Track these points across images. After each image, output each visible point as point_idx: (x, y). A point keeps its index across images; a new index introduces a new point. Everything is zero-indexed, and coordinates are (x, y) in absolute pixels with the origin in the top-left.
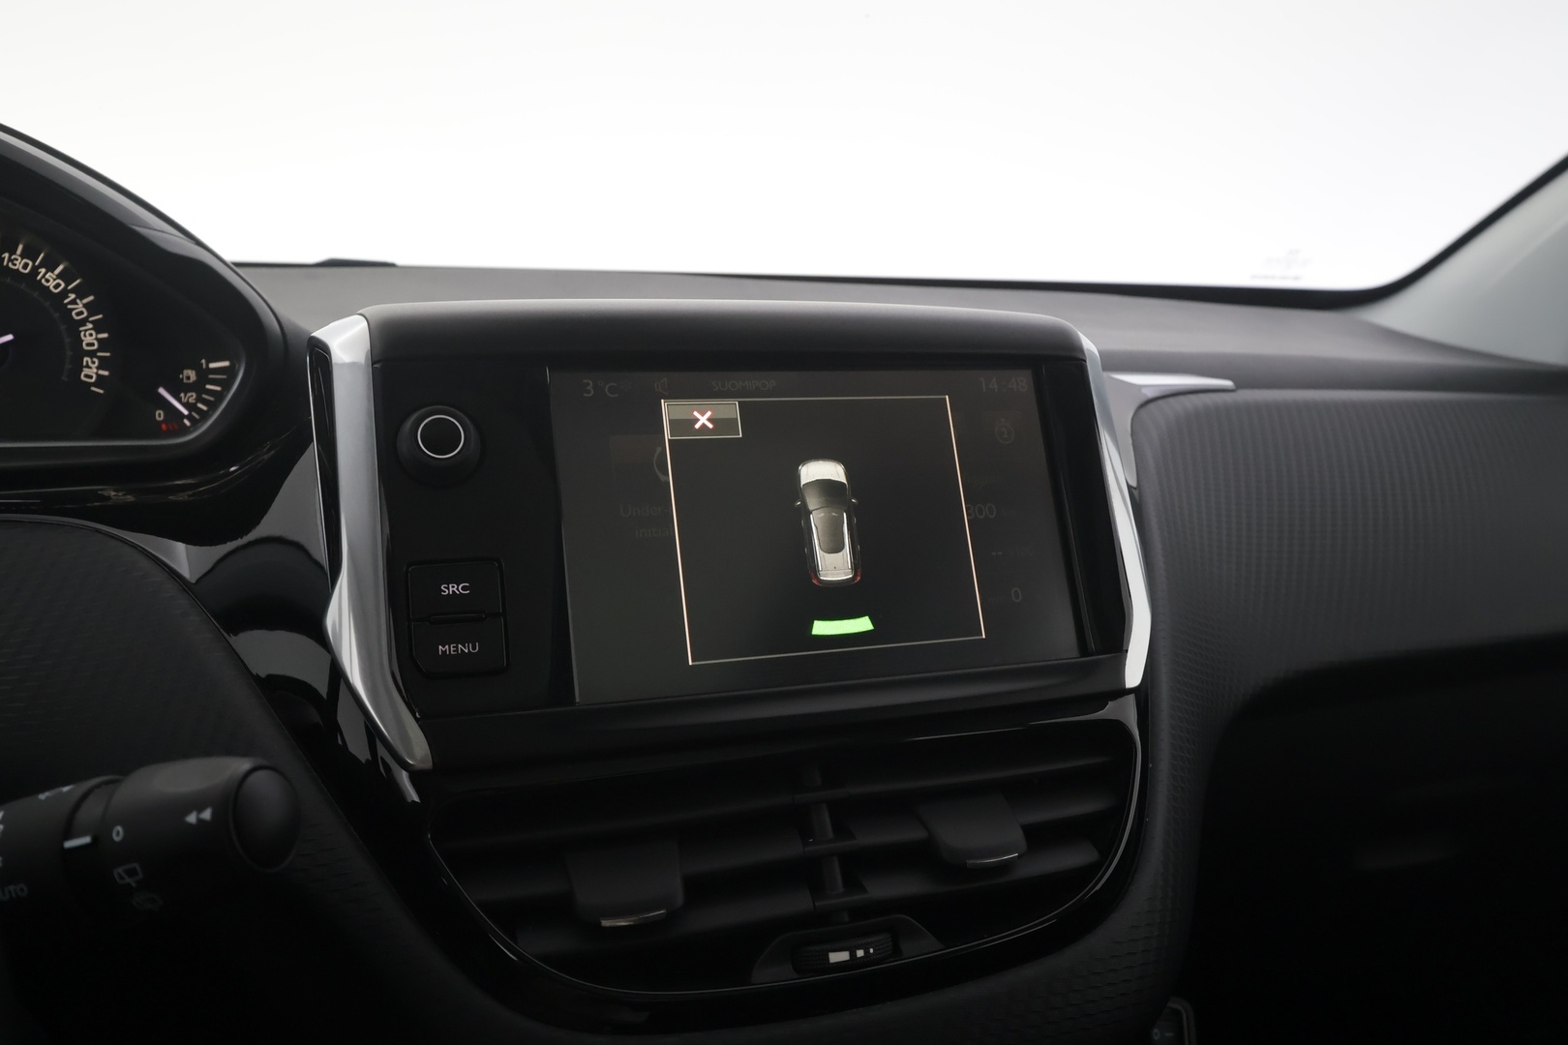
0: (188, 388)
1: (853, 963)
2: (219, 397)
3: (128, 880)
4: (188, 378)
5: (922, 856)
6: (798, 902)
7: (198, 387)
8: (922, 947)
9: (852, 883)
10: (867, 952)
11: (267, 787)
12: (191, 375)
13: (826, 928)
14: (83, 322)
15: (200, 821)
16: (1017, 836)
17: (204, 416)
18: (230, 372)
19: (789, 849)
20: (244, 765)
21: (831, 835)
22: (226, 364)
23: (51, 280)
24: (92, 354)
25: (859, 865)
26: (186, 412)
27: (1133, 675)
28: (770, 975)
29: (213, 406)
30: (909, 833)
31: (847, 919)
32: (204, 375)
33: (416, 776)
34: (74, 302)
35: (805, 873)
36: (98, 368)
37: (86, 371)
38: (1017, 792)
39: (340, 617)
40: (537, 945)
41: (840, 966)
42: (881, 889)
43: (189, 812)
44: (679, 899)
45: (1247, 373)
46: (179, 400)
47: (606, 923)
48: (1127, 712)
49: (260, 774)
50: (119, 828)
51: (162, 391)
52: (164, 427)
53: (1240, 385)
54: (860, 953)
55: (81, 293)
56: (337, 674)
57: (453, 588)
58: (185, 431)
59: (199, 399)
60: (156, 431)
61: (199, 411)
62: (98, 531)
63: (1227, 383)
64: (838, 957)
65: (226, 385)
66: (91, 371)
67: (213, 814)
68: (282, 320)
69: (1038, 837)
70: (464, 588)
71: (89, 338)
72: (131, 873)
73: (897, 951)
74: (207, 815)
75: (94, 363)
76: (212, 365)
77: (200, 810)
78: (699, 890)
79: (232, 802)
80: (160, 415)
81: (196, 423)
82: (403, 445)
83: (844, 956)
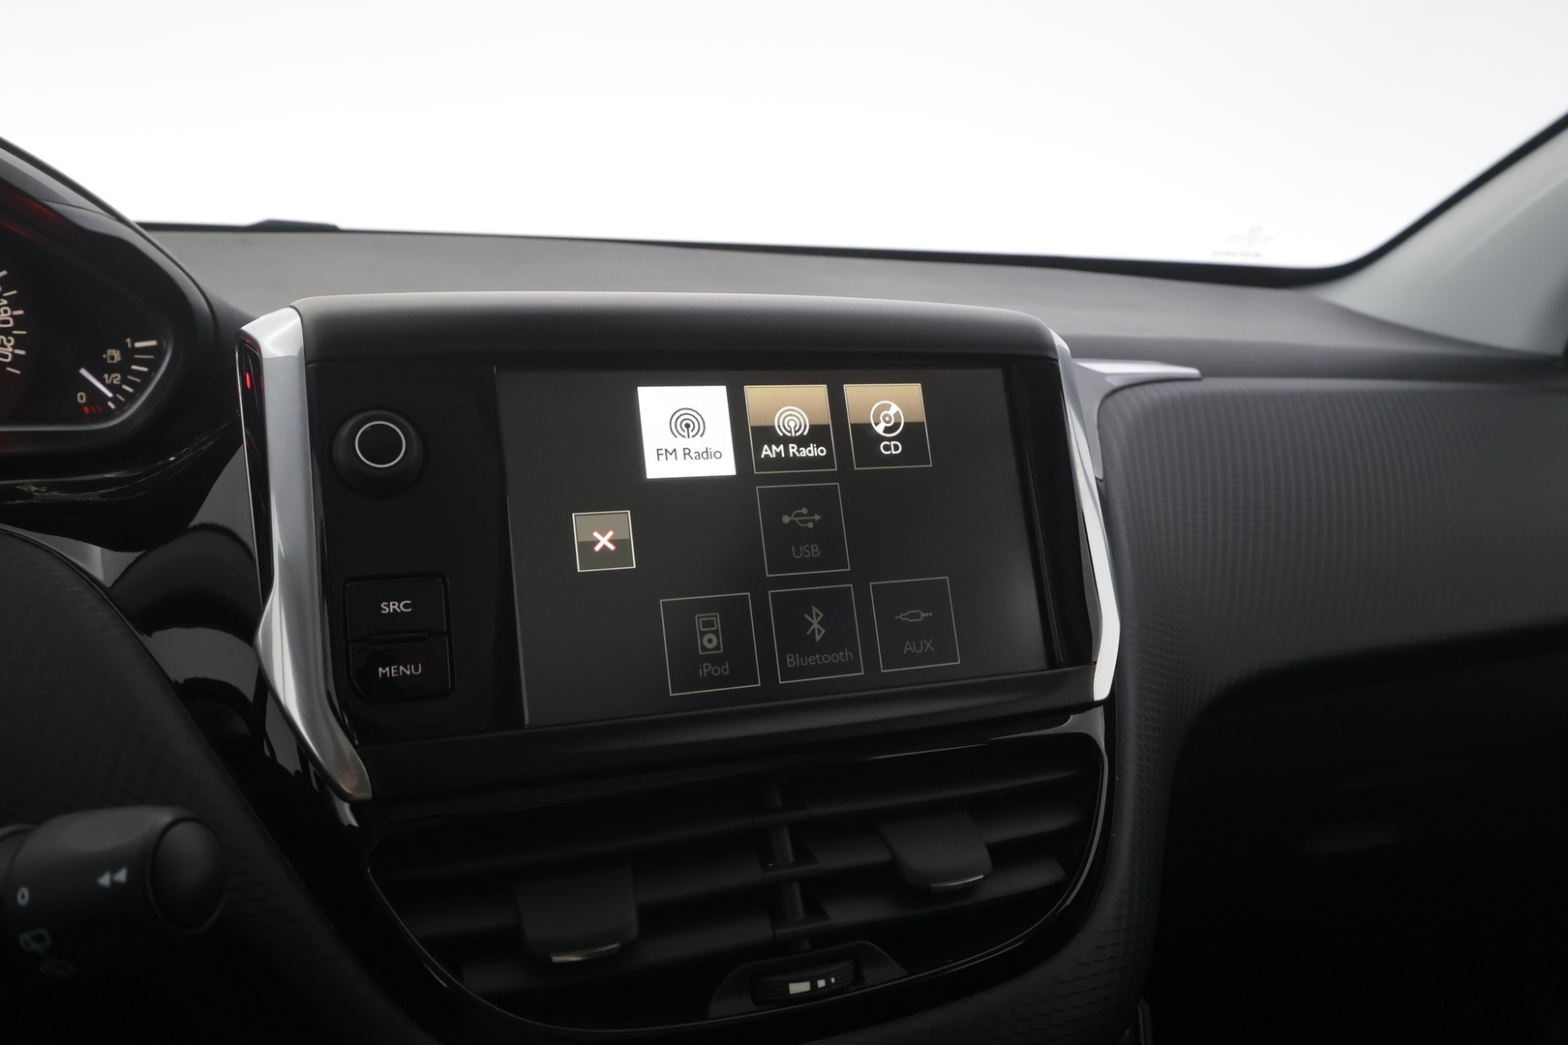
0: (112, 369)
1: (814, 993)
2: (146, 378)
3: (35, 946)
4: (112, 358)
5: (886, 879)
6: (756, 930)
7: (123, 368)
8: (887, 974)
9: (814, 909)
10: (828, 982)
11: (190, 844)
12: (115, 355)
13: (786, 957)
15: (114, 883)
16: (983, 856)
17: (131, 398)
18: (158, 352)
19: (747, 874)
20: (163, 817)
21: (791, 858)
22: (153, 343)
24: (7, 332)
25: (820, 889)
26: (110, 395)
27: (1102, 688)
28: (726, 1008)
29: (139, 389)
30: (869, 855)
31: (807, 946)
32: (129, 356)
35: (765, 899)
36: (13, 347)
38: (983, 809)
40: (482, 981)
41: (801, 997)
42: (842, 914)
43: (101, 873)
44: (634, 932)
45: (1214, 362)
46: (103, 382)
47: (557, 959)
48: (1096, 726)
49: (181, 828)
50: (25, 891)
51: (83, 372)
52: (86, 410)
53: (1207, 372)
54: (821, 983)
57: (394, 606)
58: (109, 414)
59: (125, 381)
60: (76, 415)
61: (124, 393)
62: (11, 534)
63: (1193, 372)
64: (798, 988)
65: (154, 366)
66: (6, 350)
67: (129, 876)
68: (212, 301)
69: (1004, 856)
70: (405, 606)
71: (4, 315)
72: (39, 939)
73: (858, 978)
74: (122, 876)
75: (9, 341)
76: (138, 345)
77: (114, 871)
78: (657, 919)
79: (150, 860)
80: (82, 397)
81: (121, 407)
82: (340, 453)
83: (805, 986)
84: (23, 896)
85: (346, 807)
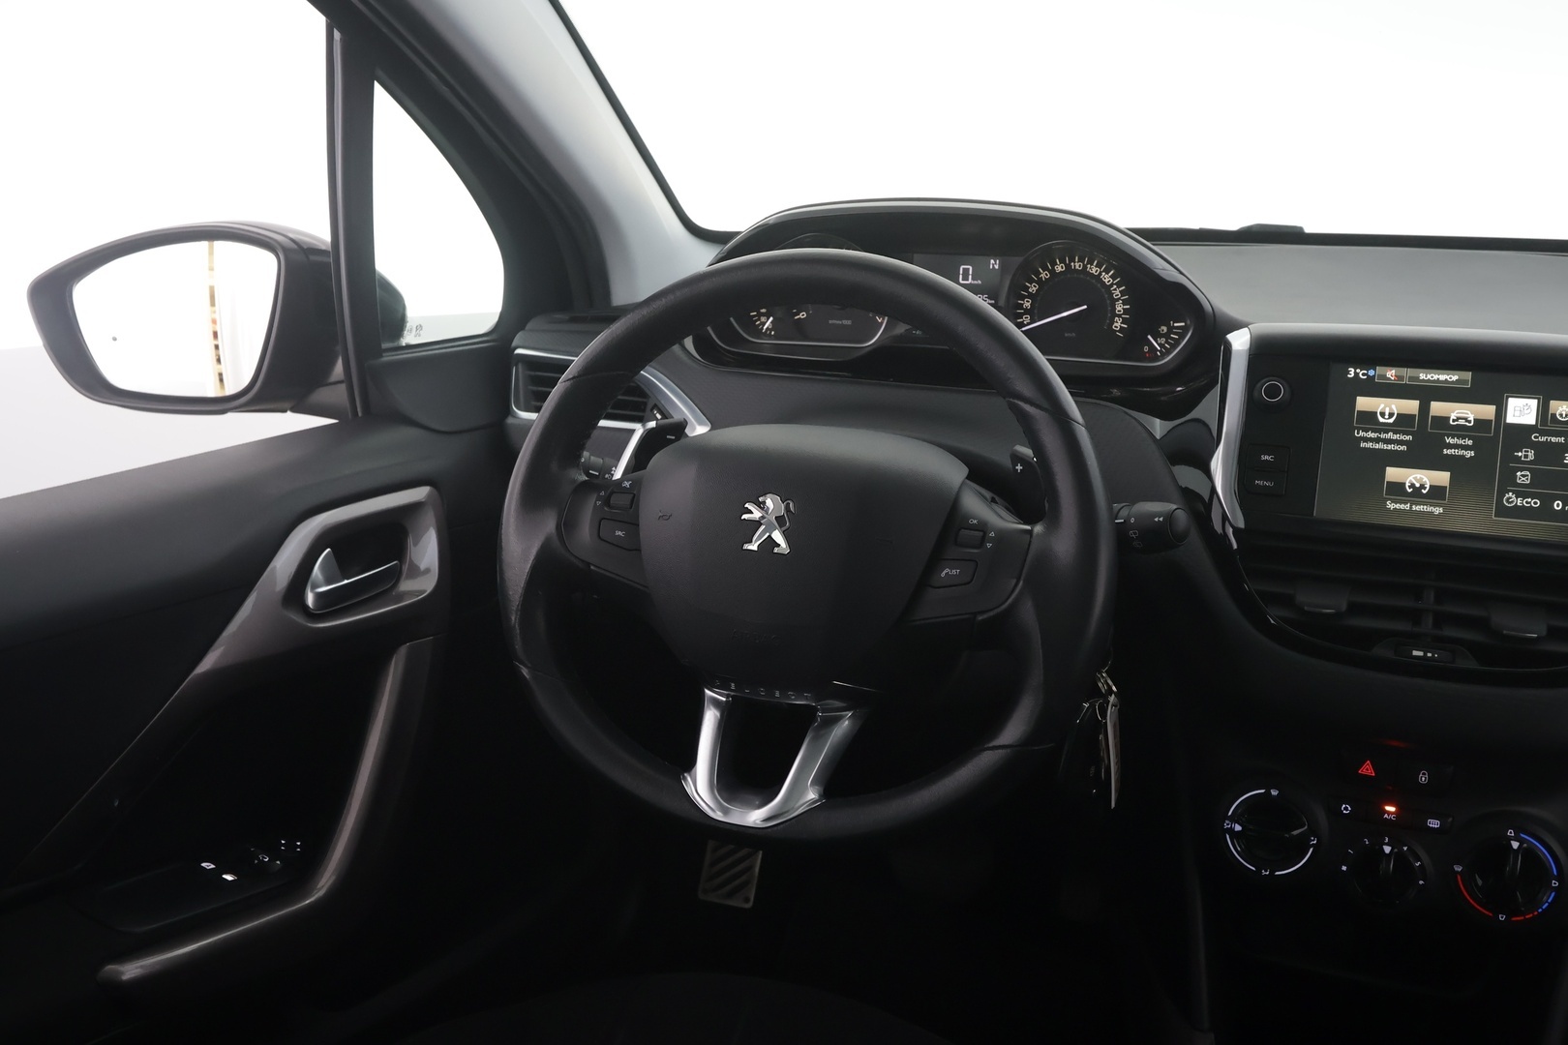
0: (1162, 336)
1: (1424, 657)
2: (1177, 342)
3: (1134, 536)
4: (1163, 331)
5: (1482, 624)
6: (1404, 627)
7: (1167, 336)
8: (1471, 664)
9: (1437, 625)
10: (1434, 656)
11: (1180, 516)
12: (1165, 329)
13: (1416, 641)
14: (1118, 300)
15: (1159, 521)
16: (1542, 628)
17: (1168, 352)
18: (1185, 329)
19: (1407, 603)
20: (1174, 507)
21: (1432, 602)
22: (1183, 324)
23: (1107, 278)
24: (1119, 316)
25: (1441, 619)
26: (1159, 349)
28: (1381, 651)
29: (1174, 347)
30: (1475, 611)
31: (1428, 639)
32: (1170, 328)
33: (1236, 531)
34: (1115, 290)
35: (1413, 615)
36: (1121, 323)
37: (1115, 324)
38: (1553, 609)
39: (1217, 464)
40: (1274, 611)
41: (1417, 657)
42: (1449, 632)
43: (1156, 517)
44: (1344, 607)
46: (1157, 342)
47: (1307, 609)
49: (1179, 512)
51: (1149, 337)
52: (1147, 355)
54: (1429, 655)
55: (1119, 285)
56: (1213, 490)
57: (1267, 457)
58: (1157, 359)
59: (1167, 342)
60: (1142, 358)
61: (1165, 348)
64: (1417, 653)
65: (1182, 337)
66: (1118, 324)
67: (1163, 519)
68: (1215, 308)
70: (1271, 458)
71: (1119, 308)
72: (1135, 533)
73: (1451, 660)
74: (1161, 519)
75: (1120, 320)
76: (1176, 325)
77: (1159, 518)
78: (1355, 609)
79: (1170, 517)
80: (1146, 349)
81: (1164, 356)
82: (1256, 394)
83: (1421, 654)
84: (1132, 520)
85: (1231, 530)
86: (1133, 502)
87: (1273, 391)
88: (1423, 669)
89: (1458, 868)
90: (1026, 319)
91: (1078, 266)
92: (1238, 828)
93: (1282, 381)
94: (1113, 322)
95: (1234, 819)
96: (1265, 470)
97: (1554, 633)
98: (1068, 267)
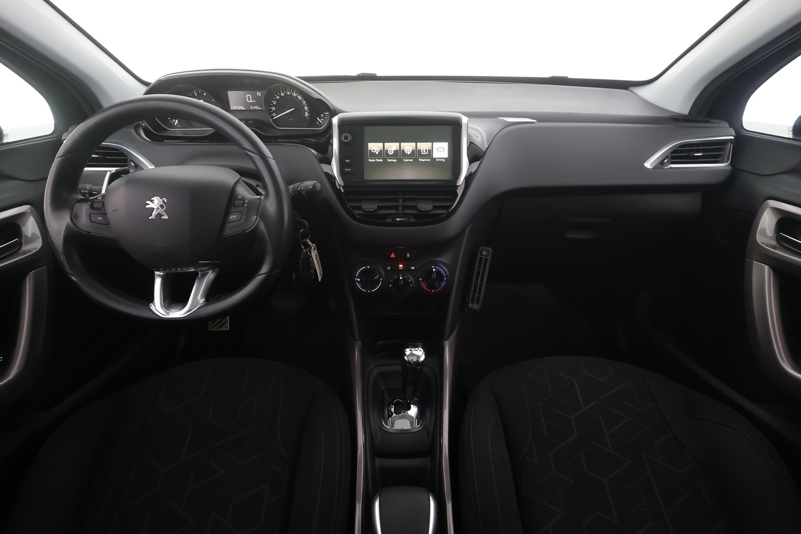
0: (322, 118)
2: (327, 120)
3: (304, 194)
5: (415, 208)
6: (394, 211)
7: (324, 118)
8: (413, 220)
9: (403, 210)
10: (403, 220)
11: (319, 186)
12: (322, 115)
13: (397, 215)
14: (305, 105)
15: (309, 188)
16: (431, 207)
17: (325, 123)
19: (395, 204)
20: (317, 182)
21: (401, 203)
22: (328, 113)
23: (299, 98)
24: (306, 111)
25: (404, 208)
26: (322, 122)
28: (388, 220)
30: (413, 204)
31: (401, 215)
32: (324, 115)
33: (343, 187)
34: (303, 102)
35: (397, 208)
38: (434, 200)
39: (333, 164)
40: (356, 212)
41: (398, 221)
42: (406, 211)
44: (376, 208)
45: (541, 118)
46: (321, 120)
47: (365, 210)
49: (319, 183)
51: (318, 118)
54: (401, 219)
55: (304, 100)
56: (333, 173)
57: (347, 161)
58: (322, 126)
59: (324, 120)
60: (317, 126)
63: (535, 121)
65: (328, 117)
66: (307, 114)
70: (349, 161)
71: (306, 108)
73: (408, 220)
74: (311, 187)
76: (326, 113)
78: (380, 208)
79: (314, 186)
80: (318, 123)
81: (324, 125)
82: (341, 140)
83: (399, 219)
84: (303, 188)
85: (341, 187)
86: (303, 181)
87: (346, 138)
88: (400, 224)
89: (421, 279)
90: (274, 114)
91: (289, 93)
92: (359, 280)
93: (350, 134)
94: (305, 114)
95: (357, 277)
96: (348, 165)
97: (435, 208)
98: (286, 94)
